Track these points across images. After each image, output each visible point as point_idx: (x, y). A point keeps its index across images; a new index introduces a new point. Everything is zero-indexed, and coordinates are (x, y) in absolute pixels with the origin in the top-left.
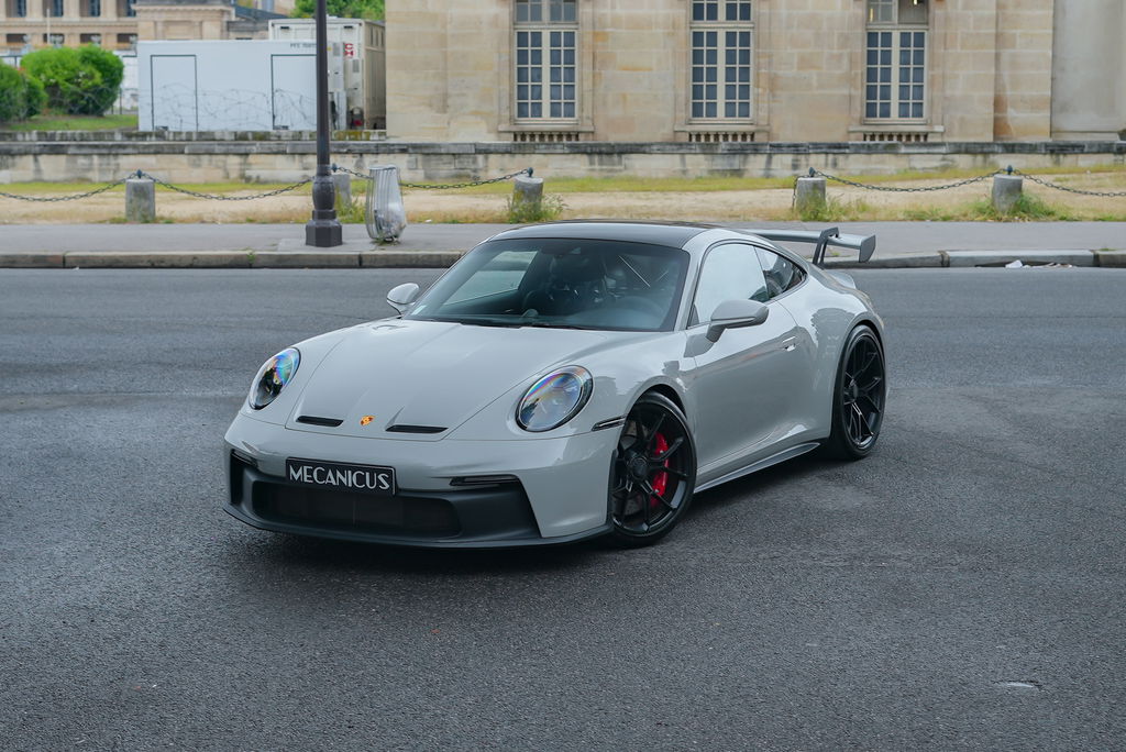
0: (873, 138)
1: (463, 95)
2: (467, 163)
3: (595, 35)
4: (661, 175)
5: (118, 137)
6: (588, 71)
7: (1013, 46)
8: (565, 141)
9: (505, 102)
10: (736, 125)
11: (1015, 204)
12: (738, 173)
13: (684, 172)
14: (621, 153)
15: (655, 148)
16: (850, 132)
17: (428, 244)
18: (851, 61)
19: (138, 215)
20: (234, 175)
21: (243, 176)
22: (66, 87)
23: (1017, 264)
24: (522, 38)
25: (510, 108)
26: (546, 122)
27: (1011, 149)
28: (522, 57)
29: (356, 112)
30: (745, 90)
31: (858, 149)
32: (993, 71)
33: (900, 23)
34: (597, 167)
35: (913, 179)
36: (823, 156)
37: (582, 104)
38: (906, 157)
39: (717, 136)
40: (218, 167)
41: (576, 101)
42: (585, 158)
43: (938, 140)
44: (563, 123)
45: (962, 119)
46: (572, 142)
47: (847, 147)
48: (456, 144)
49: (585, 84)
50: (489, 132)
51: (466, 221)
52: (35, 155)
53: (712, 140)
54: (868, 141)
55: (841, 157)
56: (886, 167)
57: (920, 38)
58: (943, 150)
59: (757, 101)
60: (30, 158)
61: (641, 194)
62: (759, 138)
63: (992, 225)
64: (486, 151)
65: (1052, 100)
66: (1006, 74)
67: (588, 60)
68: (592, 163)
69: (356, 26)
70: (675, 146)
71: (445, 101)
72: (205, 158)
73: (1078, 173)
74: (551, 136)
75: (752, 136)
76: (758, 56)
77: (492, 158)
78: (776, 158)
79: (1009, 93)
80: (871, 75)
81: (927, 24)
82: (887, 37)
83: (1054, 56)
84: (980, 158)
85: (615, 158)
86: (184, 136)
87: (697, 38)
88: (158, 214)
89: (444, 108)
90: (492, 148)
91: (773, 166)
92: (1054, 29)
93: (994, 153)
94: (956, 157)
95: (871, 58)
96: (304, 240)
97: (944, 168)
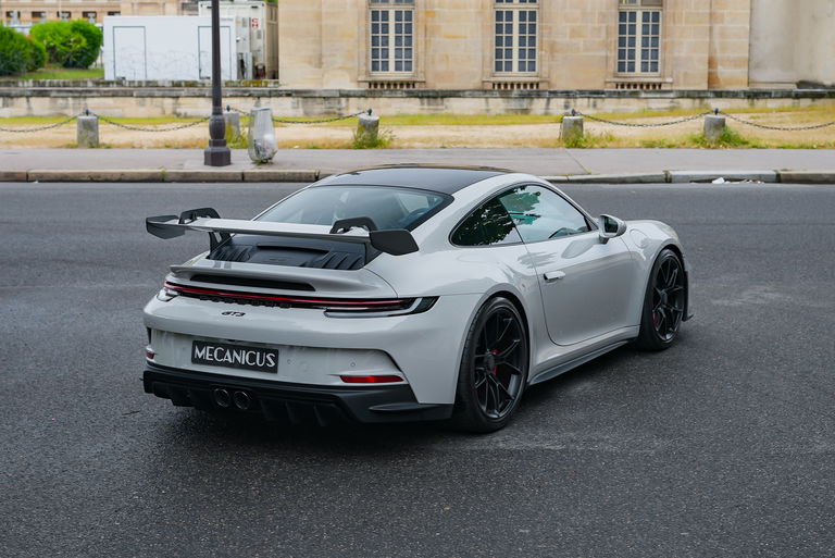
0: (622, 86)
1: (334, 55)
2: (334, 103)
3: (427, 13)
4: (471, 113)
5: (90, 84)
6: (421, 39)
7: (722, 22)
8: (405, 88)
9: (363, 60)
10: (526, 77)
11: (720, 135)
12: (525, 111)
13: (488, 110)
14: (443, 97)
15: (467, 93)
16: (606, 83)
17: (293, 165)
18: (607, 33)
19: (86, 142)
20: (169, 112)
21: (175, 113)
22: (60, 48)
23: (720, 181)
24: (375, 15)
25: (366, 65)
26: (392, 74)
27: (719, 95)
28: (375, 28)
29: (260, 67)
30: (532, 52)
31: (611, 95)
32: (708, 40)
33: (642, 5)
34: (426, 107)
35: (648, 116)
36: (586, 100)
37: (417, 62)
38: (645, 101)
39: (512, 85)
40: (157, 106)
41: (413, 59)
42: (418, 100)
43: (668, 88)
44: (403, 75)
45: (686, 74)
46: (410, 89)
47: (603, 93)
48: (326, 91)
49: (419, 47)
50: (352, 81)
51: (323, 147)
52: (28, 97)
53: (509, 88)
54: (619, 89)
55: (599, 101)
56: (630, 107)
57: (656, 15)
58: (672, 95)
59: (541, 60)
60: (24, 100)
61: (455, 127)
62: (542, 87)
63: (703, 151)
64: (347, 95)
65: (749, 60)
66: (717, 41)
67: (421, 31)
68: (422, 104)
69: (260, 6)
70: (482, 92)
71: (320, 59)
72: (148, 100)
73: (767, 112)
74: (395, 85)
75: (538, 85)
76: (541, 28)
77: (351, 100)
78: (553, 101)
79: (719, 55)
80: (622, 42)
81: (661, 5)
82: (633, 15)
83: (751, 29)
84: (697, 101)
85: (439, 100)
86: (136, 84)
87: (499, 15)
88: (101, 141)
89: (320, 64)
90: (352, 94)
91: (551, 107)
92: (751, 9)
93: (707, 98)
94: (681, 100)
95: (622, 29)
96: (203, 161)
97: (672, 109)
